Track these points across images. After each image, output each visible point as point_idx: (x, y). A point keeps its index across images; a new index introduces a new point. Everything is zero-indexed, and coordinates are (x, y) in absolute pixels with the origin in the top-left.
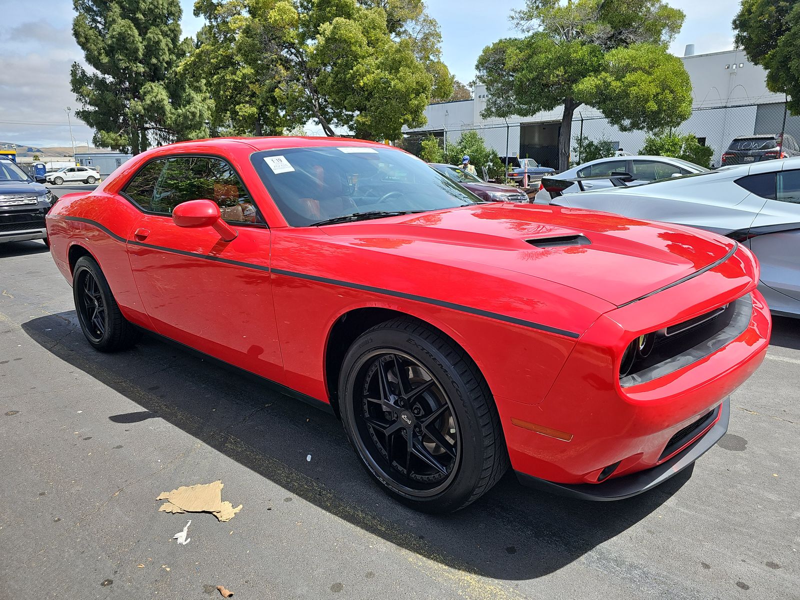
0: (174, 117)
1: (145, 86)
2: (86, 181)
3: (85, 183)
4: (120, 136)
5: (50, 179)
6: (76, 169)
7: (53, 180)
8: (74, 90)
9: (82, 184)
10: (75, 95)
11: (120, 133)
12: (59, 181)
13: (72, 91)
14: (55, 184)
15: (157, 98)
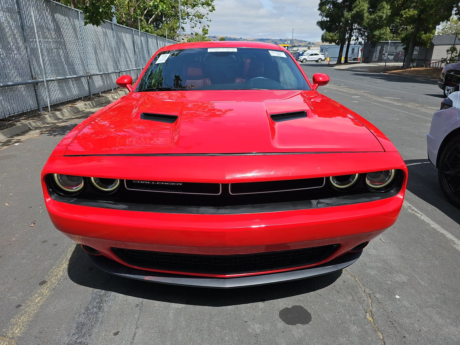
0: (368, 20)
1: (356, 3)
2: (317, 61)
3: (317, 62)
4: (335, 34)
5: (301, 60)
6: (314, 54)
7: (302, 60)
8: (319, 9)
9: (315, 63)
10: (320, 12)
11: (335, 33)
12: (304, 61)
13: (318, 10)
14: (303, 62)
15: (360, 9)
